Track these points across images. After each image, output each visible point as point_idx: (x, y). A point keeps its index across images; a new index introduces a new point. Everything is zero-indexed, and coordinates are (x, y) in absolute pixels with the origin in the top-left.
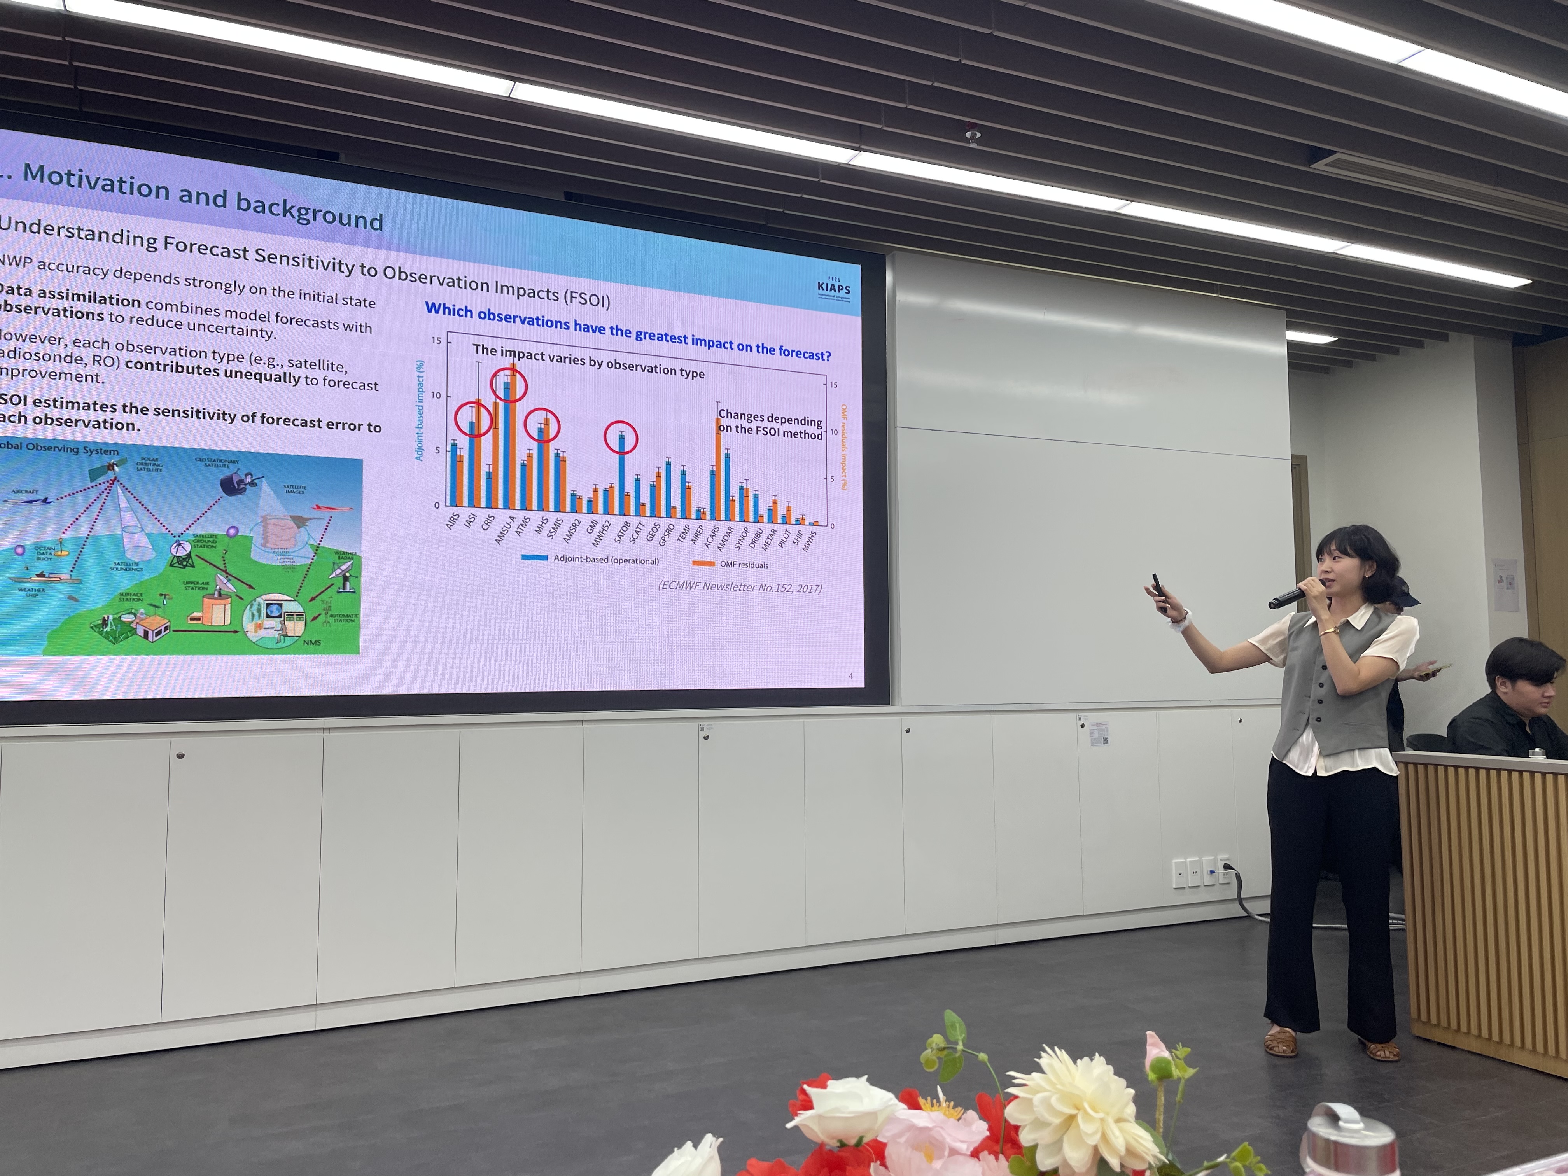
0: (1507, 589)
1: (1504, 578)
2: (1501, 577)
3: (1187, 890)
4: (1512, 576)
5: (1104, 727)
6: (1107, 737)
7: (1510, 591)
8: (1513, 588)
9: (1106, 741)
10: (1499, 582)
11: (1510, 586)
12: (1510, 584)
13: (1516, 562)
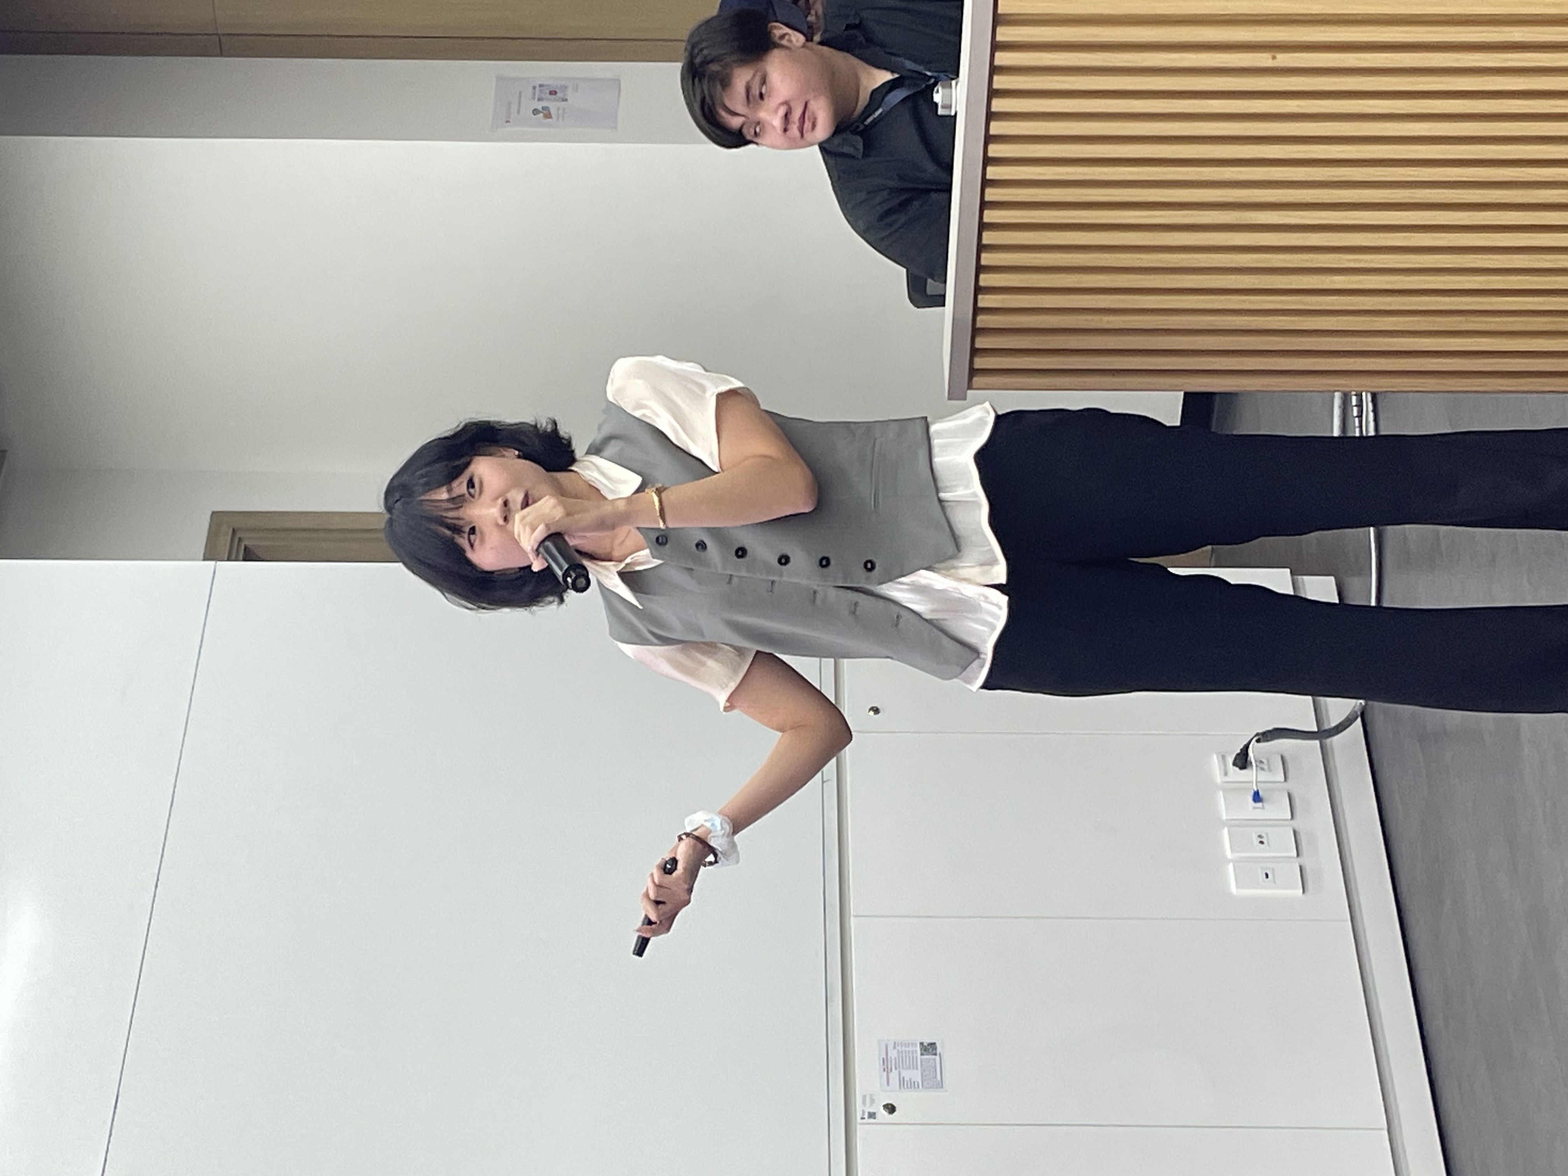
0: (566, 100)
1: (539, 106)
2: (535, 112)
3: (1305, 860)
4: (534, 88)
5: (893, 1054)
6: (918, 1048)
7: (570, 95)
8: (565, 88)
9: (929, 1048)
10: (548, 116)
11: (560, 95)
12: (553, 93)
13: (500, 78)
